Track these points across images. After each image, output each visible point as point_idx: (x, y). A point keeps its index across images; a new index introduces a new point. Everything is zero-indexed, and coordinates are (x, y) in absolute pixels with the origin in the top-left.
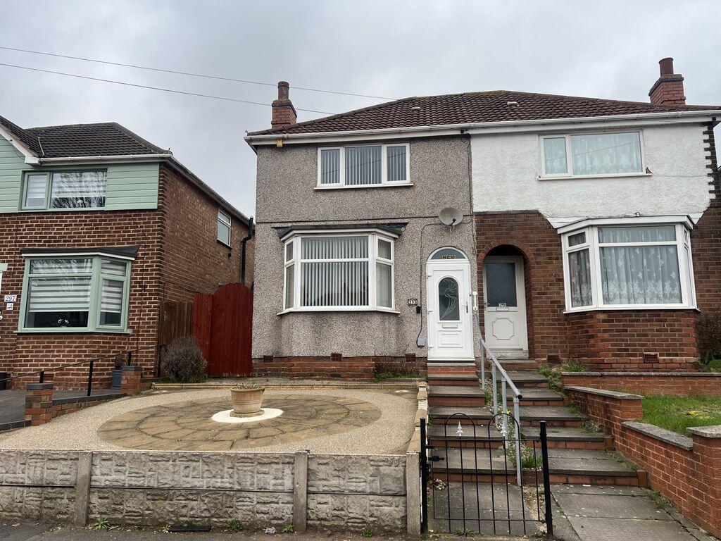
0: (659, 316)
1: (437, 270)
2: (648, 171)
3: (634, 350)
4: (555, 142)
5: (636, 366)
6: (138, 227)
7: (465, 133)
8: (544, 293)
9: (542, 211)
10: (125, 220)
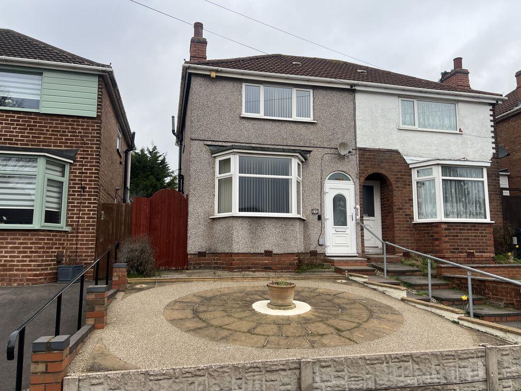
0: (475, 226)
1: (332, 188)
2: (460, 130)
3: (462, 249)
4: (408, 103)
5: (463, 259)
6: (76, 132)
7: (353, 88)
8: (401, 209)
9: (400, 151)
10: (62, 124)
